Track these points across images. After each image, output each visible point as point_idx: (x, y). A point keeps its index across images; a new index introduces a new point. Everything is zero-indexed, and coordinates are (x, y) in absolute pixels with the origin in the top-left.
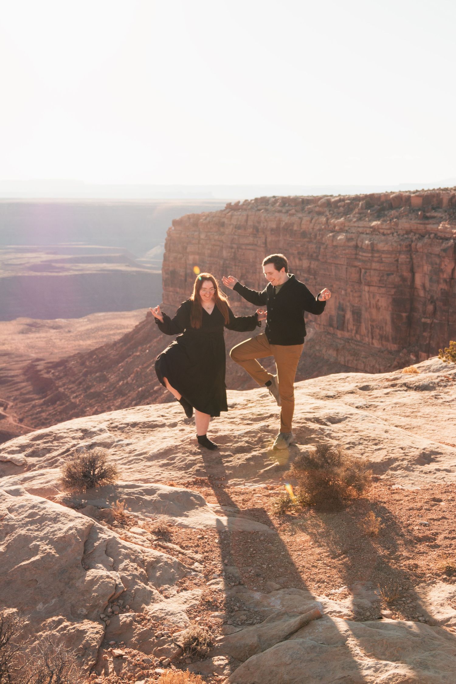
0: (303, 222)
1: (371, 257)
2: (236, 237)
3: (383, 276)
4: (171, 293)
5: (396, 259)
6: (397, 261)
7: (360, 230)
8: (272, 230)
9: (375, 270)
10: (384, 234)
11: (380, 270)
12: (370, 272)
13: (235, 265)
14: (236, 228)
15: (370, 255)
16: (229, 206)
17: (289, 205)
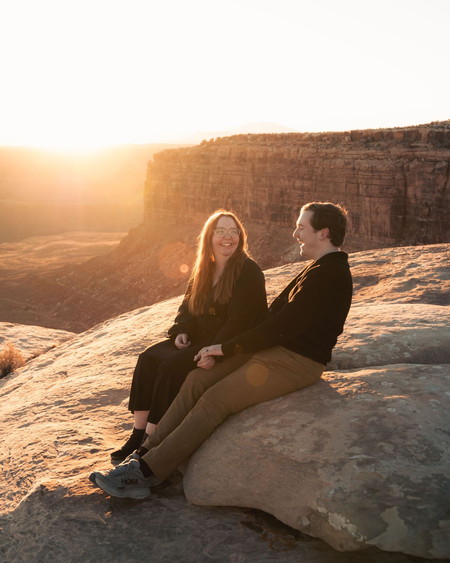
0: (291, 152)
1: (372, 176)
2: (221, 165)
3: (383, 189)
4: (153, 212)
5: (393, 177)
6: (394, 178)
7: (355, 156)
8: (260, 159)
9: (375, 185)
10: (378, 159)
11: (380, 185)
12: (371, 187)
13: (223, 188)
14: (221, 158)
15: (371, 174)
16: (204, 142)
17: (269, 140)
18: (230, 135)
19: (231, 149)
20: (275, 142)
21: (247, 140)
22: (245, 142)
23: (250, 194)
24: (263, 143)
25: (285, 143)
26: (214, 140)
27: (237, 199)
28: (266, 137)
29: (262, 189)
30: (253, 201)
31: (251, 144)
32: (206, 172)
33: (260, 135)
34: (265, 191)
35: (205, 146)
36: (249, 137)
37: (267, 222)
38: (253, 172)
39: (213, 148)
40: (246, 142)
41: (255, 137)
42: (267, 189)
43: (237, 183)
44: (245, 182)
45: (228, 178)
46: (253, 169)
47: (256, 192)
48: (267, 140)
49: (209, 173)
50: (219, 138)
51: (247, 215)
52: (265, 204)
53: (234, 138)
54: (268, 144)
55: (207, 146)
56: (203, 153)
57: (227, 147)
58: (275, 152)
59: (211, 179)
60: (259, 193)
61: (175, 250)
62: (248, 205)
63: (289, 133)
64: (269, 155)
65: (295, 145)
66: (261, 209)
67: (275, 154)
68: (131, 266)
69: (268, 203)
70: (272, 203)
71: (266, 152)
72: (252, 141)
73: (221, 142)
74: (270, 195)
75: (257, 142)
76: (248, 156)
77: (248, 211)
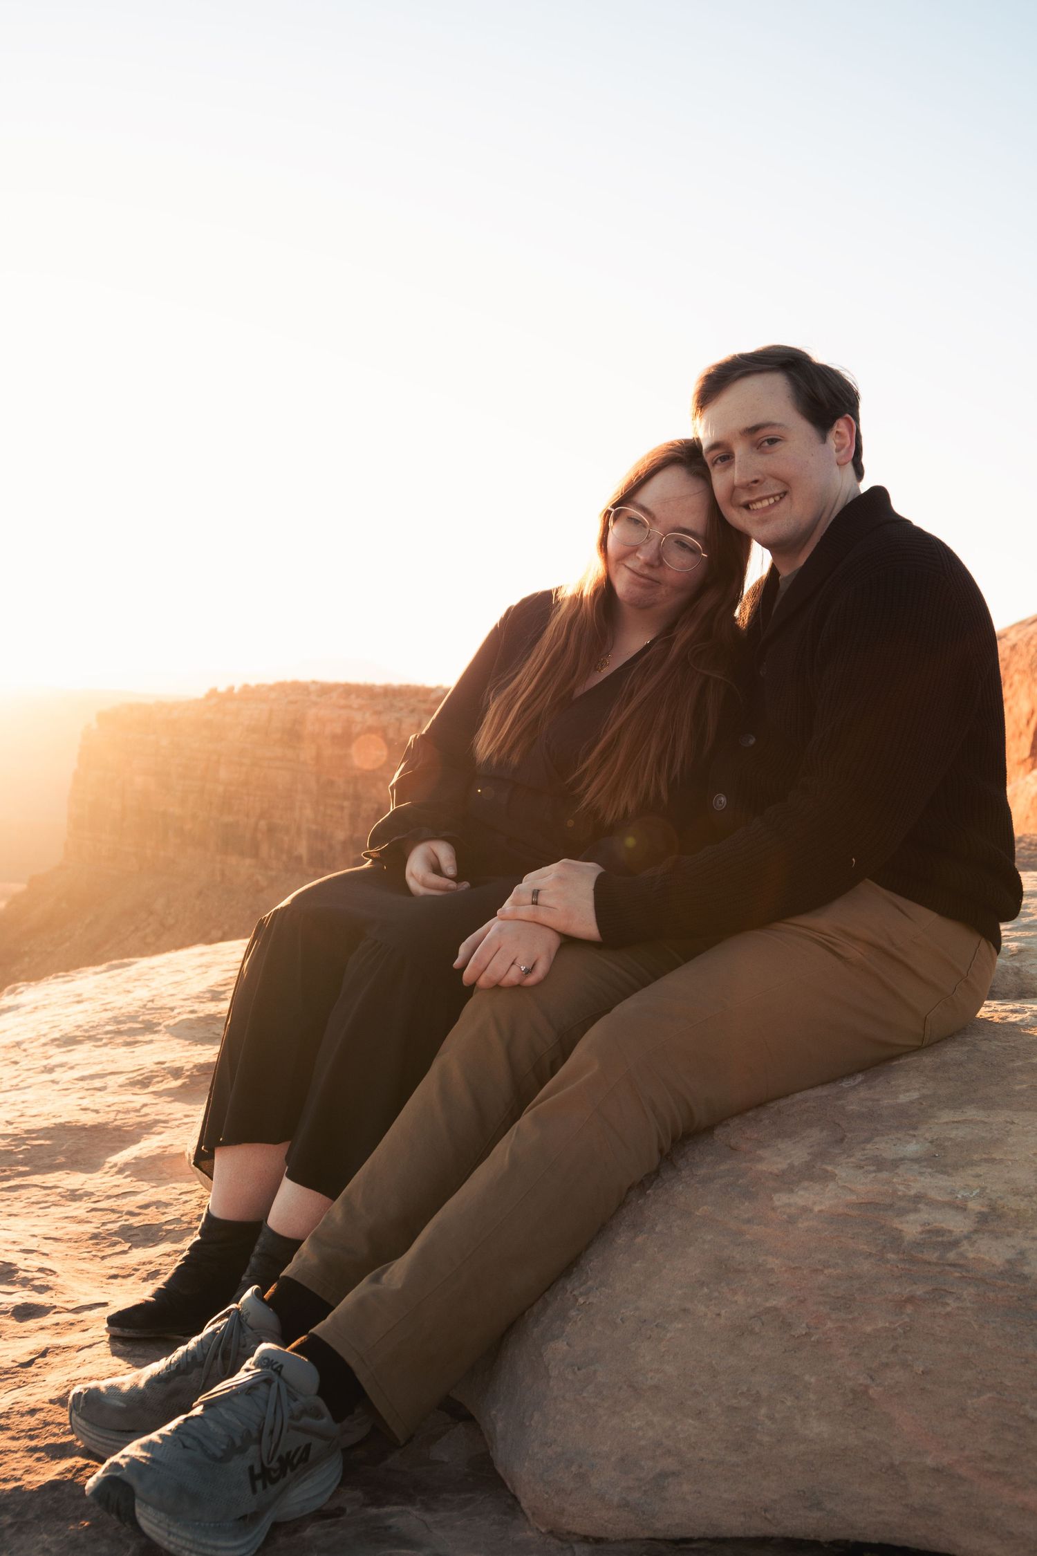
2: (249, 746)
4: (87, 841)
8: (334, 736)
13: (248, 795)
14: (248, 730)
16: (213, 693)
18: (270, 681)
20: (369, 702)
21: (310, 694)
22: (303, 697)
23: (308, 812)
24: (342, 702)
25: (392, 706)
26: (236, 690)
27: (279, 821)
28: (350, 690)
29: (336, 802)
30: (314, 827)
31: (315, 704)
32: (214, 757)
33: (335, 687)
34: (342, 808)
35: (214, 701)
36: (313, 688)
38: (317, 764)
39: (233, 705)
40: (307, 698)
41: (325, 690)
42: (346, 804)
43: (281, 786)
44: (300, 786)
46: (318, 758)
47: (322, 808)
49: (219, 761)
50: (246, 687)
51: (299, 859)
52: (341, 835)
53: (280, 688)
54: (355, 706)
55: (220, 700)
56: (209, 716)
57: (263, 706)
58: (369, 722)
59: (223, 774)
61: (132, 928)
62: (303, 835)
63: (401, 686)
64: (355, 729)
65: (413, 711)
66: (331, 847)
68: (27, 959)
71: (349, 722)
72: (320, 696)
73: (250, 694)
74: (354, 817)
75: (331, 698)
76: (310, 728)
77: (302, 849)
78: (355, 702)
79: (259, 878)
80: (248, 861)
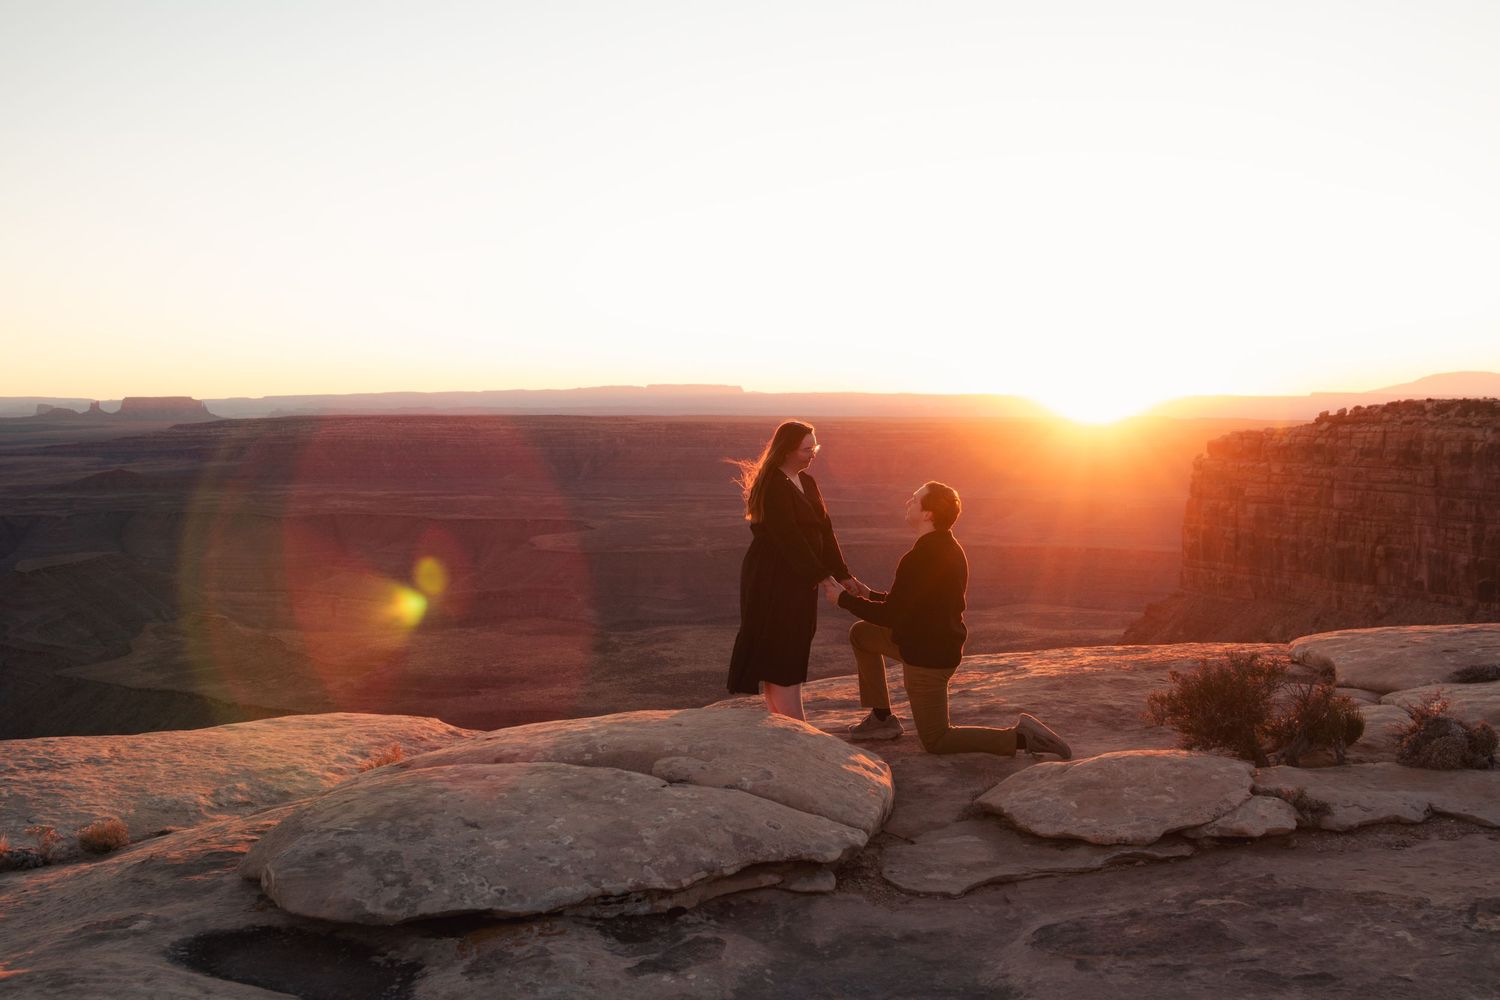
2: (1362, 470)
4: (1202, 570)
8: (1453, 457)
13: (1364, 519)
14: (1361, 454)
16: (1324, 417)
17: (1477, 414)
18: (1384, 402)
19: (1385, 433)
20: (1490, 418)
21: (1426, 412)
22: (1418, 417)
23: (1428, 537)
24: (1461, 420)
26: (1348, 413)
27: (1397, 546)
28: (1468, 407)
29: (1457, 525)
30: (1435, 551)
31: (1433, 423)
32: (1327, 482)
33: (1455, 402)
34: (1464, 531)
35: (1326, 425)
36: (1428, 406)
37: (1469, 603)
38: (1435, 486)
39: (1344, 429)
40: (1422, 418)
41: (1443, 407)
43: (1398, 511)
44: (1418, 509)
45: (1378, 499)
46: (1437, 480)
47: (1442, 531)
48: (1473, 413)
49: (1331, 487)
50: (1358, 408)
52: (1463, 559)
53: (1394, 407)
54: (1475, 424)
55: (1331, 425)
56: (1320, 441)
57: (1378, 428)
58: (1490, 441)
59: (1337, 499)
60: (1450, 535)
62: (1424, 560)
64: (1476, 448)
66: (1454, 572)
67: (1491, 445)
69: (1473, 557)
70: (1480, 559)
71: (1470, 440)
72: (1436, 415)
73: (1363, 416)
74: (1478, 541)
75: (1448, 417)
76: (1426, 448)
77: (1423, 575)
78: (1475, 420)
79: (1378, 604)
80: (1365, 588)
